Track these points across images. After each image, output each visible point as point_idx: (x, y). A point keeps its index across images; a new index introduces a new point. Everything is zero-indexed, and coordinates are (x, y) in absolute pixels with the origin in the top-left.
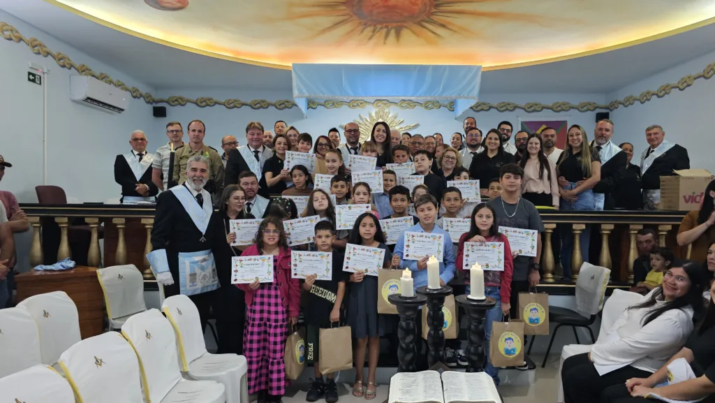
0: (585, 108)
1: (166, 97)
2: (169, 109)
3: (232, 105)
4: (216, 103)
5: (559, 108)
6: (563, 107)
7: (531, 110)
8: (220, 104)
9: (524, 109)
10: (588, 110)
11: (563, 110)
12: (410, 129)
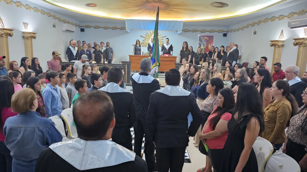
0: (220, 32)
1: (84, 25)
2: (85, 29)
3: (105, 28)
4: (100, 27)
5: (212, 31)
6: (213, 31)
7: (202, 32)
8: (102, 28)
9: (200, 31)
10: (221, 32)
11: (213, 32)
12: (163, 37)
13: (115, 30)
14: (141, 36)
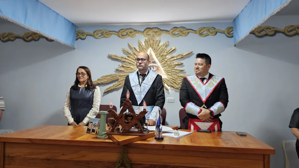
12: (183, 58)
13: (33, 42)
14: (110, 57)
